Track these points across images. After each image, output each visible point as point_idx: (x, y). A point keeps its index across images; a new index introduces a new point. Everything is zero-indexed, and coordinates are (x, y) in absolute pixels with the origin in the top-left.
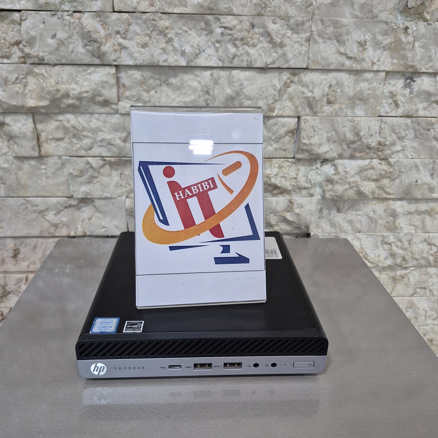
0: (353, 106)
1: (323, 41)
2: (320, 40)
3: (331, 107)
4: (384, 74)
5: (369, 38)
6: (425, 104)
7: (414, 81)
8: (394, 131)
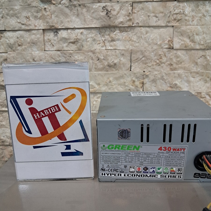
0: (31, 47)
1: (10, 17)
2: (8, 17)
3: (21, 47)
4: (42, 31)
5: (31, 15)
6: (66, 44)
7: (58, 33)
8: (52, 58)
